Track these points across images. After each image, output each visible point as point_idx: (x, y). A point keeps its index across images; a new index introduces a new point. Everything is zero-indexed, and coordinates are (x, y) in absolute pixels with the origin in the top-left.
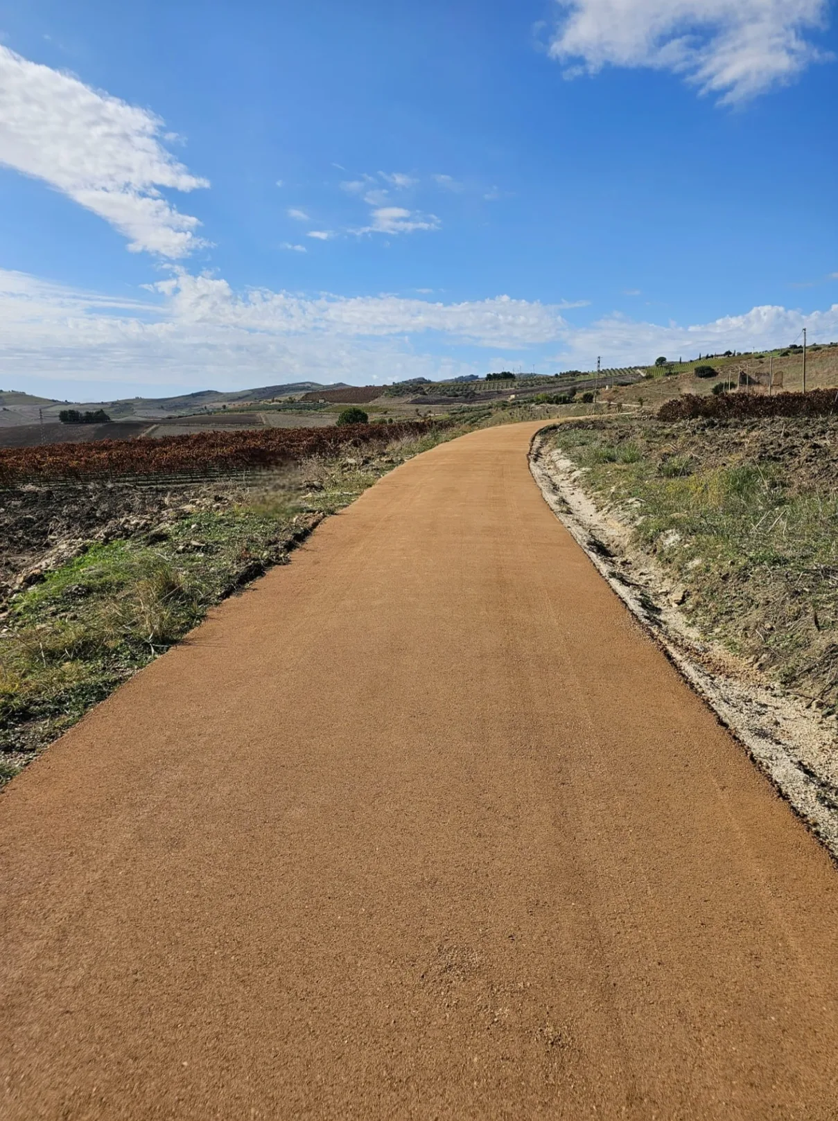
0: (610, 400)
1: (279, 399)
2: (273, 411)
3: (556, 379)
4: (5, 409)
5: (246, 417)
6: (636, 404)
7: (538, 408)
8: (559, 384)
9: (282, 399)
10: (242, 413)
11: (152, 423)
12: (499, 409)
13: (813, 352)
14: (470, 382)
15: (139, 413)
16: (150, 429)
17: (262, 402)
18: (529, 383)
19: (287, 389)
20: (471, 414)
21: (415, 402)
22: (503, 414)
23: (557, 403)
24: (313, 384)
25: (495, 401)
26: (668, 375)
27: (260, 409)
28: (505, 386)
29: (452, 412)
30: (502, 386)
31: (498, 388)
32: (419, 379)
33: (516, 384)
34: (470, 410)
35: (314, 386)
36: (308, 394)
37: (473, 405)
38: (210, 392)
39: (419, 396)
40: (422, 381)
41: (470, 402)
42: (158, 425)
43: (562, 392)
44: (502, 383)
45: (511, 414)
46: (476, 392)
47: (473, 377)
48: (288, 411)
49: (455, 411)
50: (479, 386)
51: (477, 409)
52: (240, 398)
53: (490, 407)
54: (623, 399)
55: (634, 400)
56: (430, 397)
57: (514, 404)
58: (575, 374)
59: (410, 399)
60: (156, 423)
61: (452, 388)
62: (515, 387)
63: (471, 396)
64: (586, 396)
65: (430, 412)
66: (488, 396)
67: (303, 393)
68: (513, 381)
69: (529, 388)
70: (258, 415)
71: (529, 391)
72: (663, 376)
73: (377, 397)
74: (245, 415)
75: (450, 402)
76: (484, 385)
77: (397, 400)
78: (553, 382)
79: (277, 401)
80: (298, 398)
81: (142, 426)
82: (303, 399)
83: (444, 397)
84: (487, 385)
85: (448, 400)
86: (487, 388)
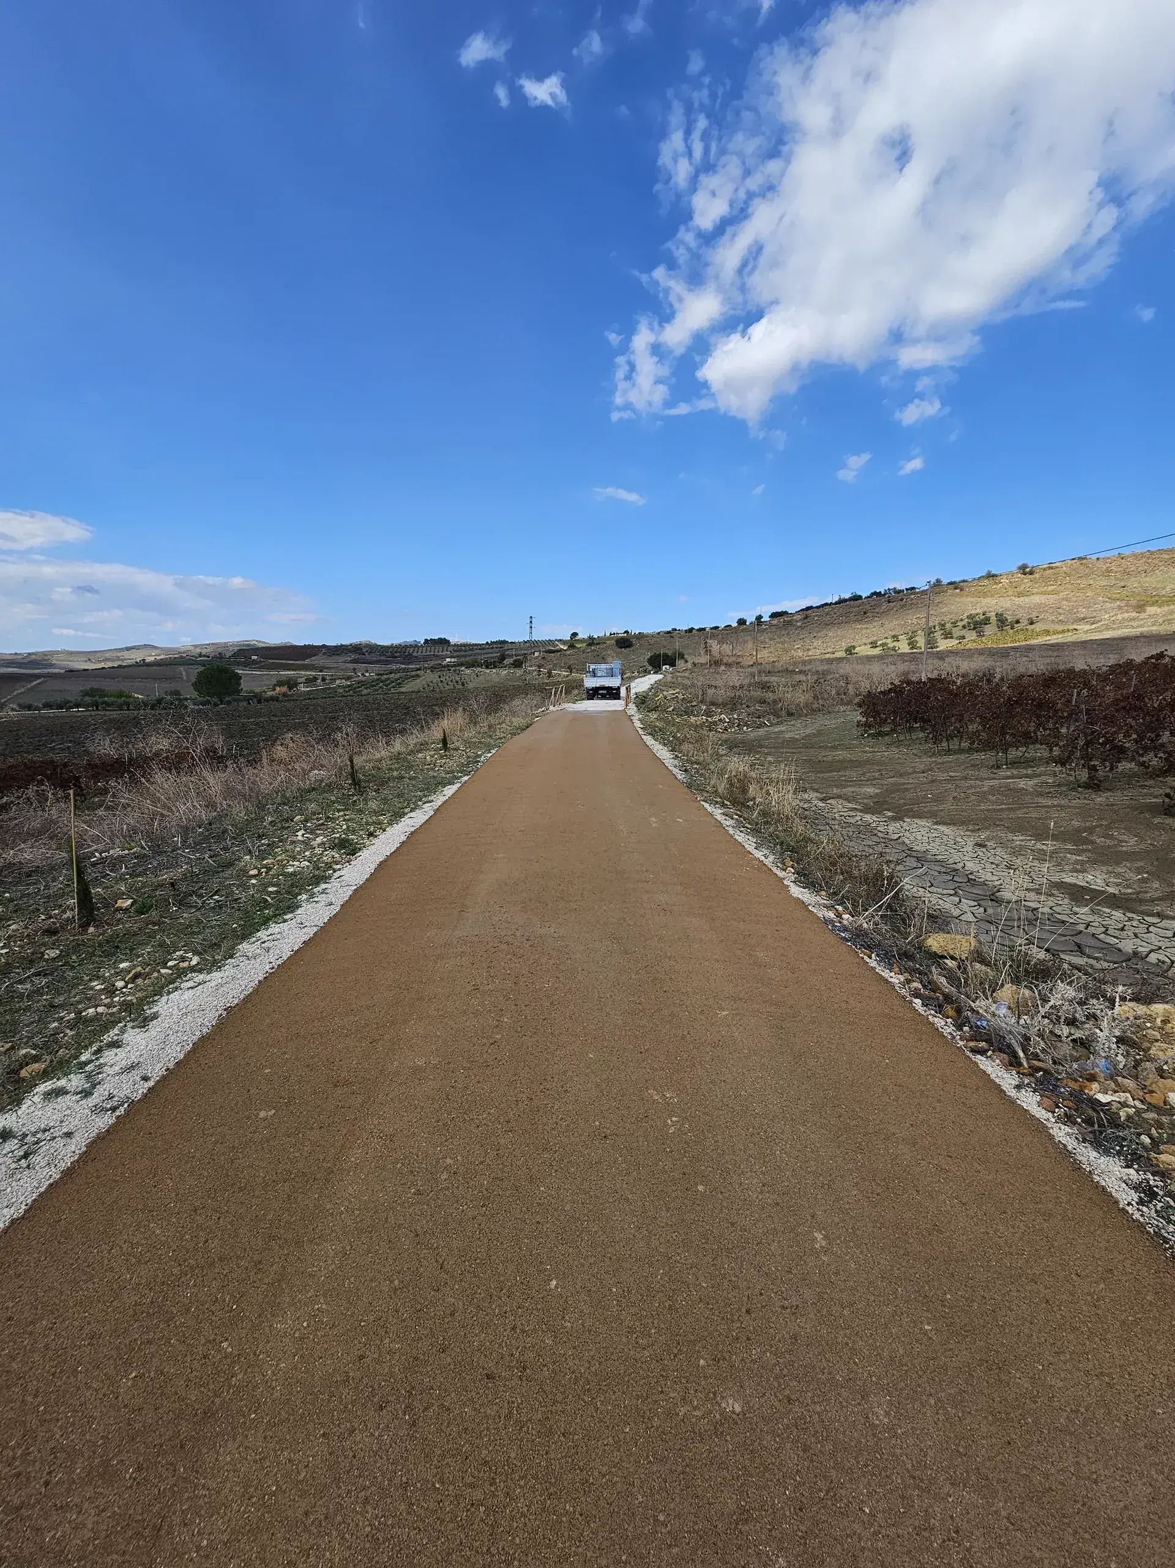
0: (539, 667)
3: (487, 646)
6: (565, 671)
7: (468, 671)
8: (491, 651)
14: (410, 646)
16: (35, 683)
18: (465, 648)
20: (398, 675)
21: (354, 661)
22: (432, 676)
23: (487, 667)
26: (589, 646)
28: (441, 650)
30: (439, 650)
31: (434, 652)
32: (366, 642)
33: (450, 649)
36: (241, 650)
37: (407, 667)
41: (409, 663)
43: (493, 658)
44: (439, 648)
45: (440, 677)
46: (415, 654)
50: (416, 649)
51: (407, 670)
53: (419, 669)
54: (551, 666)
55: (563, 668)
56: (367, 657)
58: (504, 642)
59: (349, 659)
61: (393, 650)
62: (451, 652)
63: (407, 659)
64: (515, 661)
66: (426, 659)
68: (449, 646)
69: (463, 653)
71: (463, 656)
72: (587, 646)
73: (315, 655)
75: (387, 663)
76: (421, 649)
77: (336, 658)
78: (484, 649)
80: (230, 654)
82: (237, 655)
83: (382, 658)
84: (425, 649)
85: (387, 660)
86: (424, 651)
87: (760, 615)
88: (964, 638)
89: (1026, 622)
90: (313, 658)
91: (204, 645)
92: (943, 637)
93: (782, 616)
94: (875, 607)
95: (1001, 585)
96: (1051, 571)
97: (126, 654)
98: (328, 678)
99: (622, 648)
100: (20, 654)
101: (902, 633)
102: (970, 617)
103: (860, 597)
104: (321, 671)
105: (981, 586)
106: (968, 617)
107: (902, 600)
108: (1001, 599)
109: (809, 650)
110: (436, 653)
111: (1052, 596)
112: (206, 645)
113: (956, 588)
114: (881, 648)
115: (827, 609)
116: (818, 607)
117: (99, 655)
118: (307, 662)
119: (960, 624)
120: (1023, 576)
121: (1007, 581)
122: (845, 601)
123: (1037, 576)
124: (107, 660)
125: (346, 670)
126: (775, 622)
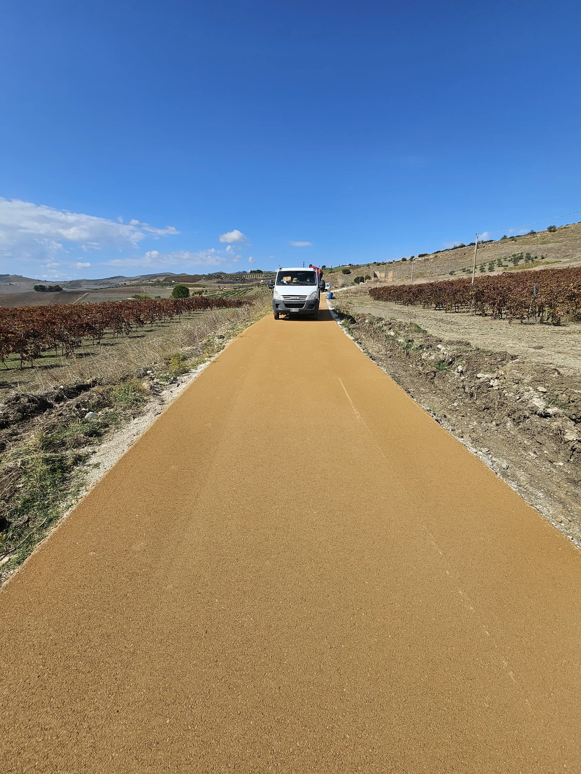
1: (152, 280)
2: (149, 286)
4: (11, 284)
5: (136, 289)
9: (154, 280)
10: (133, 287)
11: (86, 292)
12: (257, 287)
13: (390, 264)
14: (243, 274)
15: (86, 286)
16: (85, 295)
17: (144, 282)
18: (269, 275)
19: (158, 276)
20: (243, 289)
21: (218, 282)
22: (258, 289)
24: (171, 273)
25: (254, 283)
26: (330, 273)
27: (143, 285)
28: (258, 276)
29: (235, 287)
31: (255, 277)
32: (220, 272)
33: (263, 275)
34: (243, 287)
35: (171, 275)
36: (166, 278)
37: (245, 285)
38: (120, 277)
39: (220, 280)
40: (222, 273)
41: (243, 283)
42: (89, 293)
45: (262, 289)
46: (246, 278)
47: (244, 272)
48: (157, 286)
49: (236, 287)
50: (247, 276)
51: (246, 286)
52: (135, 280)
53: (251, 286)
56: (225, 280)
57: (263, 284)
59: (216, 281)
60: (88, 292)
61: (235, 276)
63: (244, 281)
65: (225, 287)
66: (251, 281)
67: (164, 278)
68: (262, 274)
69: (269, 277)
70: (141, 288)
72: (329, 273)
74: (135, 288)
75: (234, 283)
76: (249, 275)
77: (210, 281)
79: (151, 281)
80: (161, 280)
81: (80, 293)
82: (164, 280)
83: (231, 281)
84: (251, 275)
85: (233, 282)
86: (251, 277)
87: (413, 256)
88: (507, 266)
89: (540, 258)
90: (199, 281)
91: (146, 275)
92: (497, 266)
93: (424, 256)
94: (470, 251)
95: (536, 238)
96: (565, 229)
97: (111, 281)
98: (208, 291)
99: (345, 274)
100: (67, 282)
101: (479, 264)
102: (514, 255)
103: (464, 246)
104: (204, 288)
105: (526, 239)
106: (513, 256)
107: (484, 247)
108: (533, 246)
109: (433, 273)
110: (256, 278)
111: (559, 244)
112: (147, 275)
113: (513, 240)
114: (467, 272)
115: (447, 252)
116: (442, 252)
117: (100, 281)
118: (197, 283)
119: (508, 259)
120: (549, 233)
121: (540, 236)
122: (457, 248)
123: (556, 232)
124: (103, 284)
125: (215, 287)
126: (420, 259)
